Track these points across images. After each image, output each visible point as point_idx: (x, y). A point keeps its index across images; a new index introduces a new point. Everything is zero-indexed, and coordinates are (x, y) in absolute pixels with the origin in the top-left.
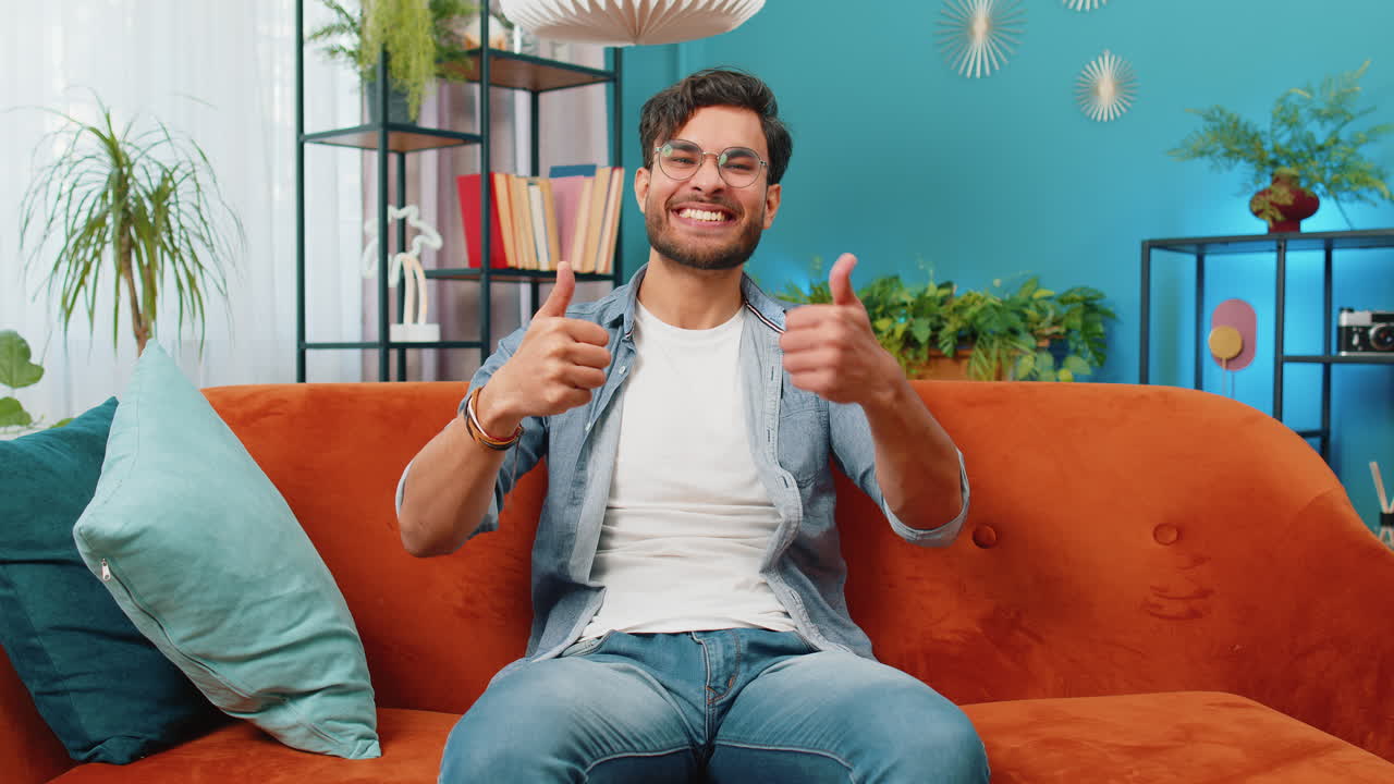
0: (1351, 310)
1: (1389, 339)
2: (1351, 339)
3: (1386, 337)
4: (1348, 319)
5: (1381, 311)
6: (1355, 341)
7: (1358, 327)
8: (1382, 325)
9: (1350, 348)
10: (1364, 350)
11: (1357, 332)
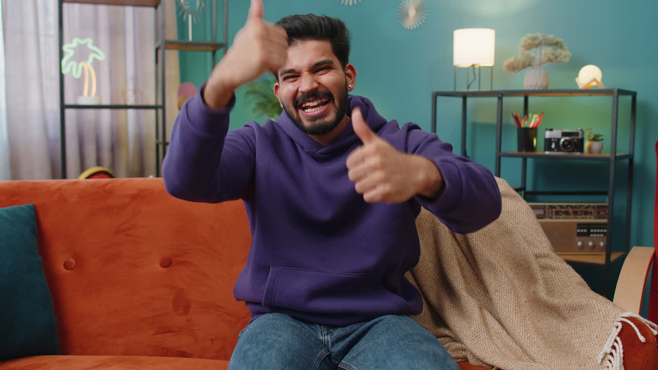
0: (551, 130)
1: (569, 146)
2: (551, 144)
3: (568, 145)
4: (550, 135)
5: (567, 130)
6: (553, 146)
7: (555, 139)
8: (568, 138)
9: (550, 149)
10: (558, 151)
11: (554, 141)
